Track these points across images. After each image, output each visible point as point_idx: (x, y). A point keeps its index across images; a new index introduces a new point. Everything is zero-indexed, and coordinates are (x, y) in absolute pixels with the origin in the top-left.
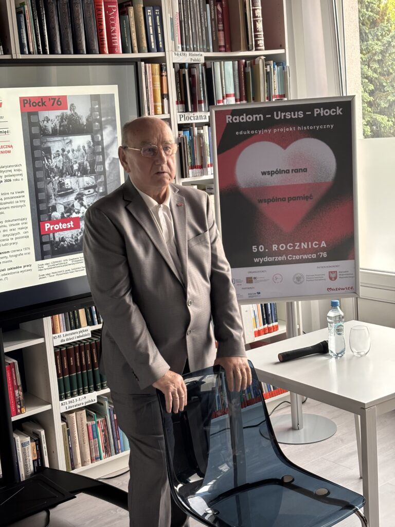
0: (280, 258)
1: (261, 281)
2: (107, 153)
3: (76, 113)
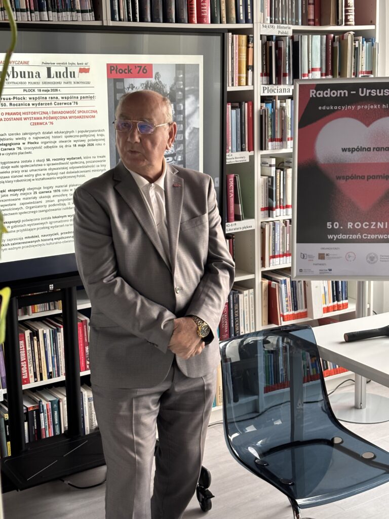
0: (354, 237)
1: (333, 258)
2: (188, 122)
3: (160, 82)
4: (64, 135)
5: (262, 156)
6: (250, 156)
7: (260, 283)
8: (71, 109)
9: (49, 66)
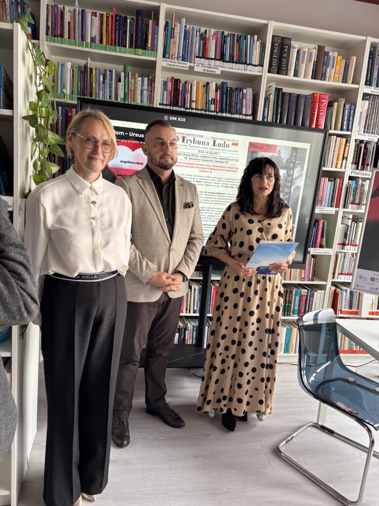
2: (294, 182)
4: (217, 179)
5: (344, 212)
6: (336, 211)
7: (330, 288)
8: (224, 165)
9: (215, 139)
